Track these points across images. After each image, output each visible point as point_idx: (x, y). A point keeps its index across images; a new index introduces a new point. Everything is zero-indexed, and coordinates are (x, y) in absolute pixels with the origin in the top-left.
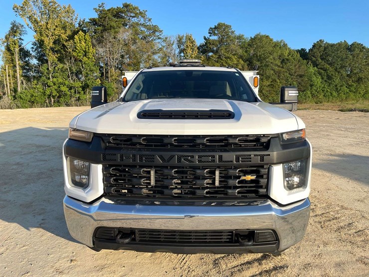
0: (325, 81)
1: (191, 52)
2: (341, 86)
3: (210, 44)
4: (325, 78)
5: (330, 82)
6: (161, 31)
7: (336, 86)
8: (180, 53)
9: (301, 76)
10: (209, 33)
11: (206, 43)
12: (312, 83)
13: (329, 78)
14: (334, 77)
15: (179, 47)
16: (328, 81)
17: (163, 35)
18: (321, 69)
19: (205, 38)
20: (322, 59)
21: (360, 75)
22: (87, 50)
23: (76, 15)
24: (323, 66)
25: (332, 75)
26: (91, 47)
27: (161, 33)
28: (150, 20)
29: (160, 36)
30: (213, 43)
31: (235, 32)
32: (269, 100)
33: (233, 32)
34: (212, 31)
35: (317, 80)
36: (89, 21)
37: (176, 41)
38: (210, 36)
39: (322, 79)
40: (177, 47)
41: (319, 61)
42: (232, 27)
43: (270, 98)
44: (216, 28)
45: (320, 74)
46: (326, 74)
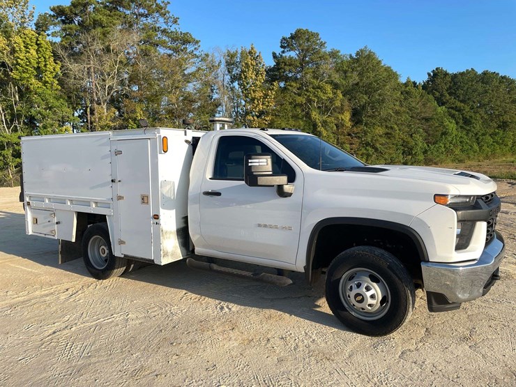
0: (461, 127)
1: (254, 77)
2: (483, 135)
3: (285, 65)
4: (461, 121)
5: (468, 128)
6: (197, 42)
7: (476, 134)
8: (232, 82)
9: (427, 120)
10: (282, 47)
11: (278, 64)
12: (444, 130)
13: (467, 122)
14: (474, 121)
15: (229, 72)
16: (465, 127)
17: (200, 49)
18: (452, 108)
19: (275, 56)
20: (450, 94)
21: (504, 117)
22: (42, 65)
23: (30, 8)
24: (453, 104)
25: (471, 117)
26: (52, 59)
27: (196, 46)
28: (175, 22)
29: (195, 53)
30: (290, 63)
31: (326, 45)
32: (385, 159)
33: (322, 45)
34: (286, 44)
35: (451, 126)
36: (52, 13)
37: (223, 61)
38: (283, 52)
39: (457, 123)
40: (227, 72)
41: (446, 96)
42: (319, 37)
43: (386, 156)
44: (292, 37)
45: (453, 116)
46: (461, 116)
